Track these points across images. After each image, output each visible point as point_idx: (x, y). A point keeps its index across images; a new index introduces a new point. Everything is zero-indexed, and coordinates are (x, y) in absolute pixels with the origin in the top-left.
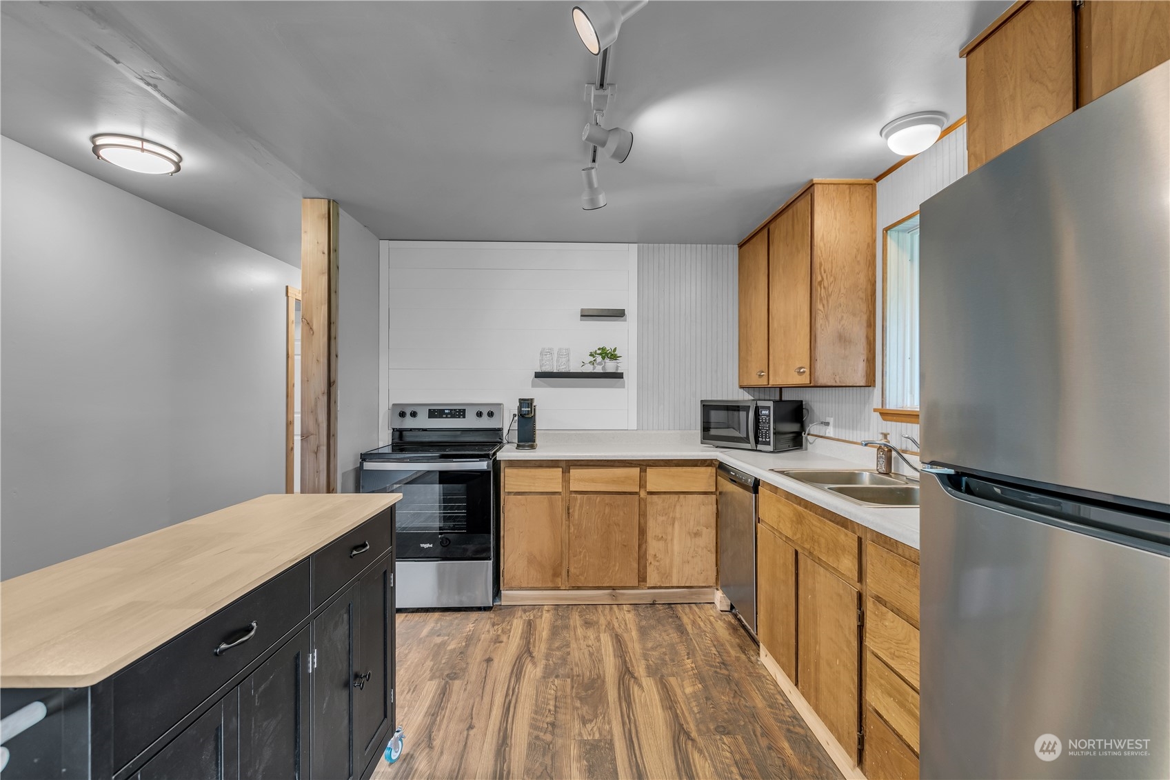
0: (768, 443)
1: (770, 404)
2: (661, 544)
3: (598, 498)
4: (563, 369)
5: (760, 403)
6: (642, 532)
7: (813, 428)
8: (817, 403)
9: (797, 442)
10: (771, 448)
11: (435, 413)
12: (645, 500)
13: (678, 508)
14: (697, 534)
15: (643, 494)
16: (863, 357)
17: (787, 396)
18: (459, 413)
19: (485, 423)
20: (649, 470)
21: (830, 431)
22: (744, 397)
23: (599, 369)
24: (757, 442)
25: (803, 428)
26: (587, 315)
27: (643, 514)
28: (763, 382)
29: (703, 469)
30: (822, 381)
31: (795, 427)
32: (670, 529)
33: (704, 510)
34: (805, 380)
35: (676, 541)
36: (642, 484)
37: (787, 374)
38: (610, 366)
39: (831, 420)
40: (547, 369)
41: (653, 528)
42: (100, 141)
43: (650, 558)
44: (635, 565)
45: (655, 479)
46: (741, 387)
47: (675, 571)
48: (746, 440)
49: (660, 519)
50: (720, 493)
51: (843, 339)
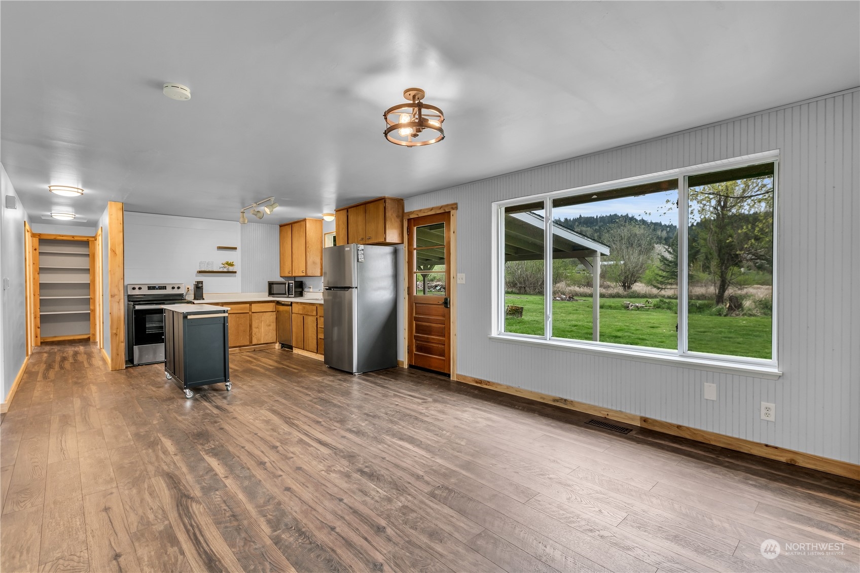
0: (293, 294)
1: (293, 282)
2: (257, 330)
3: (234, 315)
4: (210, 270)
5: (290, 282)
6: (251, 326)
7: (306, 290)
8: (307, 281)
9: (301, 294)
10: (293, 296)
11: (149, 288)
12: (251, 315)
13: (263, 317)
14: (269, 325)
15: (250, 313)
16: (320, 268)
17: (297, 280)
18: (164, 288)
19: (176, 291)
20: (252, 305)
21: (311, 290)
22: (282, 280)
23: (225, 270)
24: (289, 294)
25: (303, 290)
26: (220, 248)
27: (251, 320)
28: (290, 275)
29: (271, 304)
30: (309, 275)
31: (300, 290)
32: (260, 324)
33: (271, 317)
34: (304, 274)
35: (262, 328)
36: (250, 310)
37: (299, 272)
38: (231, 269)
39: (311, 287)
40: (203, 269)
41: (254, 325)
42: (52, 188)
43: (253, 334)
44: (248, 337)
45: (255, 308)
46: (281, 277)
47: (262, 338)
48: (285, 294)
49: (257, 321)
50: (278, 311)
51: (314, 263)
